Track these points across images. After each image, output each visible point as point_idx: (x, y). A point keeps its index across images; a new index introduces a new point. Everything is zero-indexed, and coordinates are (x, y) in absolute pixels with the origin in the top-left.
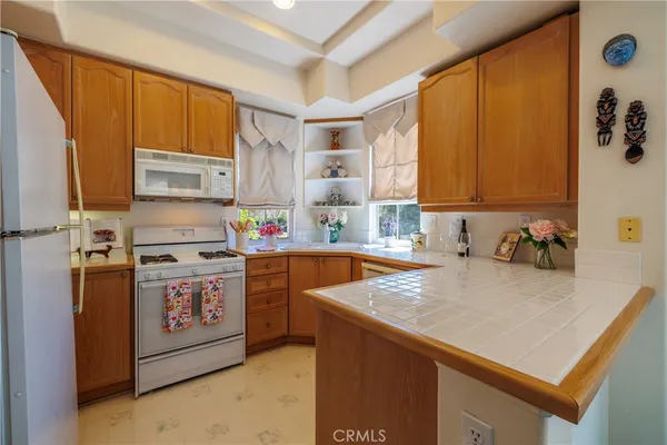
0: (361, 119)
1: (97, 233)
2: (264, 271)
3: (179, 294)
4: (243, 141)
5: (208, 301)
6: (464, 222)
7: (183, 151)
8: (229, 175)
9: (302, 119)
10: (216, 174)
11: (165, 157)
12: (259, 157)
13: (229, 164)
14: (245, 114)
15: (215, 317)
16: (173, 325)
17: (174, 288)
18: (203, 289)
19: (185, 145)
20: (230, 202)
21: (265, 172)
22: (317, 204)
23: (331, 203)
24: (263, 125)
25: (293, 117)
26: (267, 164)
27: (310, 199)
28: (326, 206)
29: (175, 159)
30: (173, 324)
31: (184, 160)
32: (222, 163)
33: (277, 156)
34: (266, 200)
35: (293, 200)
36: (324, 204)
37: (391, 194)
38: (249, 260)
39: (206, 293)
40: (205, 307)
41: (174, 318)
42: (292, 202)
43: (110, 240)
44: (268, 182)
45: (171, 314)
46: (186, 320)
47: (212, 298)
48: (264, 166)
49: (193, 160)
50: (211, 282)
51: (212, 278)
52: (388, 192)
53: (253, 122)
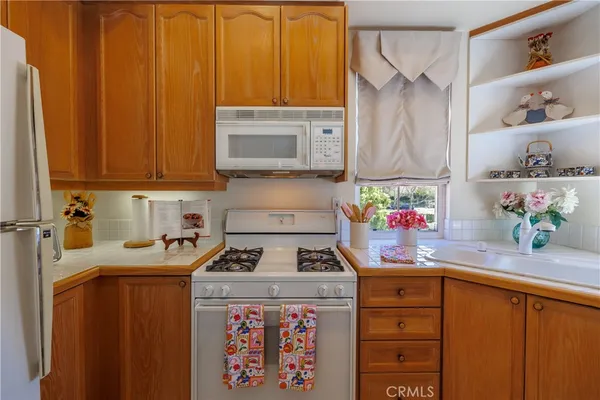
1: (186, 217)
2: (392, 300)
3: (244, 329)
4: (364, 83)
5: (289, 348)
7: (275, 104)
8: (338, 132)
9: (464, 30)
10: (318, 132)
11: (249, 115)
12: (389, 105)
13: (338, 116)
14: (368, 41)
15: (299, 380)
16: (234, 378)
17: (237, 317)
18: (282, 325)
19: (277, 95)
20: (339, 176)
21: (399, 128)
22: (495, 174)
23: (526, 172)
24: (395, 50)
25: (450, 29)
26: (403, 115)
27: (478, 168)
28: (515, 179)
29: (263, 116)
30: (235, 376)
31: (273, 116)
32: (327, 116)
33: (420, 99)
34: (399, 171)
35: (446, 170)
36: (510, 174)
38: (365, 279)
39: (286, 334)
40: (286, 358)
41: (237, 367)
42: (445, 175)
43: (198, 226)
44: (403, 142)
45: (234, 360)
46: (254, 372)
47: (296, 344)
48: (397, 117)
49: (287, 116)
50: (295, 316)
51: (297, 308)
53: (380, 50)
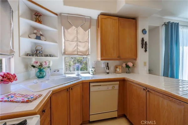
0: (56, 14)
6: (108, 63)
36: (33, 55)
37: (76, 53)
52: (74, 51)
